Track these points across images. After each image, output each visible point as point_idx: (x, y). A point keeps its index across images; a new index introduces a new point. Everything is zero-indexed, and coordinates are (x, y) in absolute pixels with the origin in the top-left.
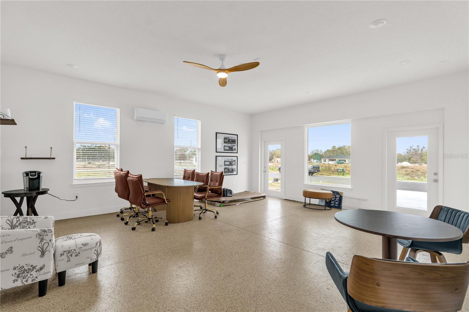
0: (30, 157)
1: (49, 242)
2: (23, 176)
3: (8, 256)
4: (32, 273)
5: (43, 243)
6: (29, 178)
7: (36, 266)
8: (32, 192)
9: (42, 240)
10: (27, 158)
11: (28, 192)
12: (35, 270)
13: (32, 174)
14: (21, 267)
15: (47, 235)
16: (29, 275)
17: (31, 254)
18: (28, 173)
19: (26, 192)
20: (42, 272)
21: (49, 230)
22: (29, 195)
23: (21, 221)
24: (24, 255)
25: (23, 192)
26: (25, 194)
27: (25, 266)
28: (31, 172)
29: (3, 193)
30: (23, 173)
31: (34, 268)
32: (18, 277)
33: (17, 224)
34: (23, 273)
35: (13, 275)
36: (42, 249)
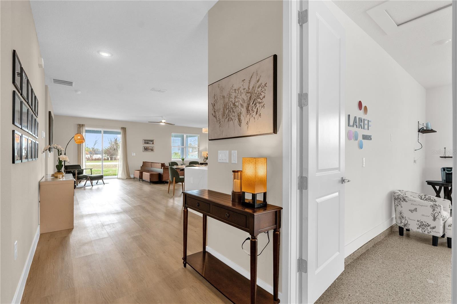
0: (448, 156)
1: (439, 213)
2: (441, 171)
3: (414, 212)
4: (427, 228)
5: (435, 212)
6: (446, 173)
7: (430, 225)
8: (448, 184)
9: (434, 210)
10: (445, 157)
11: (445, 183)
12: (429, 227)
13: (448, 169)
14: (421, 222)
15: (438, 208)
16: (426, 229)
17: (427, 216)
18: (445, 169)
19: (443, 183)
20: (434, 230)
21: (438, 205)
22: (445, 186)
23: (427, 198)
24: (423, 215)
25: (441, 183)
26: (443, 185)
27: (424, 222)
28: (447, 168)
29: (426, 182)
30: (441, 169)
31: (429, 225)
32: (420, 226)
33: (424, 199)
34: (422, 226)
35: (417, 224)
36: (434, 216)
